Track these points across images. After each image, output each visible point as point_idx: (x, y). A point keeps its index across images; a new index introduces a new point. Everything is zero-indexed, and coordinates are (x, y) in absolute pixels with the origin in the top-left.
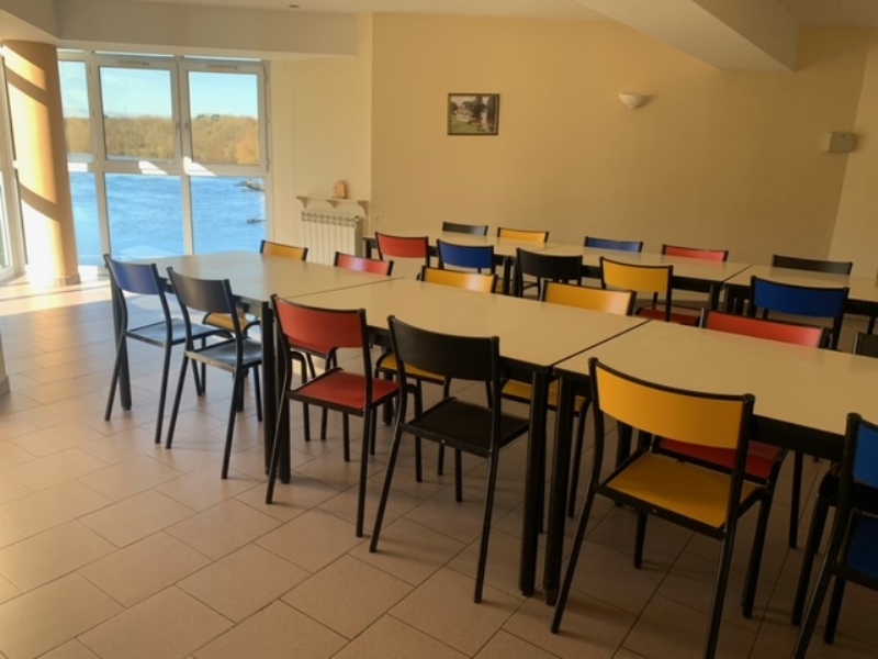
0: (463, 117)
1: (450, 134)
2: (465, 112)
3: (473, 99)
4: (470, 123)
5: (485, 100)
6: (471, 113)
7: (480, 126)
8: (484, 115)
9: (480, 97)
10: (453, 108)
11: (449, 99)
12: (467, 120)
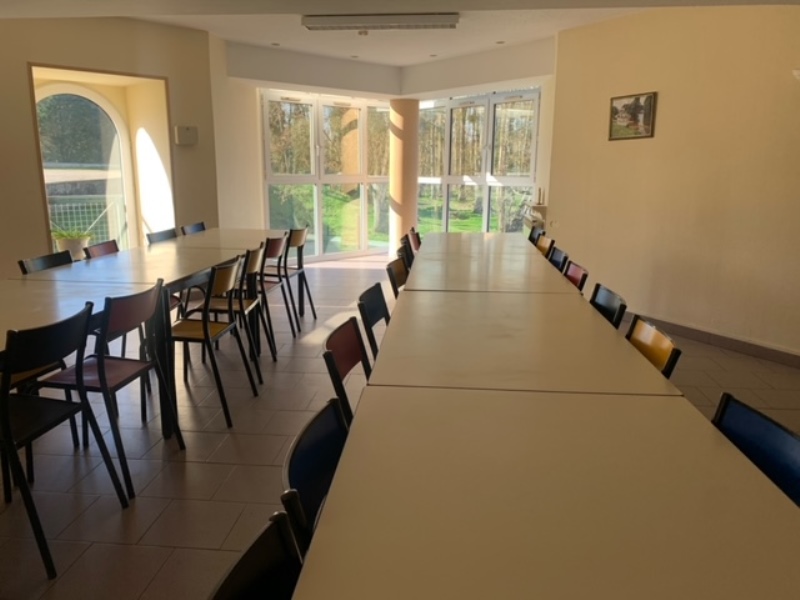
0: (622, 121)
1: (611, 139)
2: (624, 115)
3: (631, 101)
4: (628, 126)
5: (642, 101)
6: (630, 116)
7: (637, 129)
8: (641, 117)
9: (637, 97)
10: (614, 112)
11: (612, 103)
12: (625, 124)
